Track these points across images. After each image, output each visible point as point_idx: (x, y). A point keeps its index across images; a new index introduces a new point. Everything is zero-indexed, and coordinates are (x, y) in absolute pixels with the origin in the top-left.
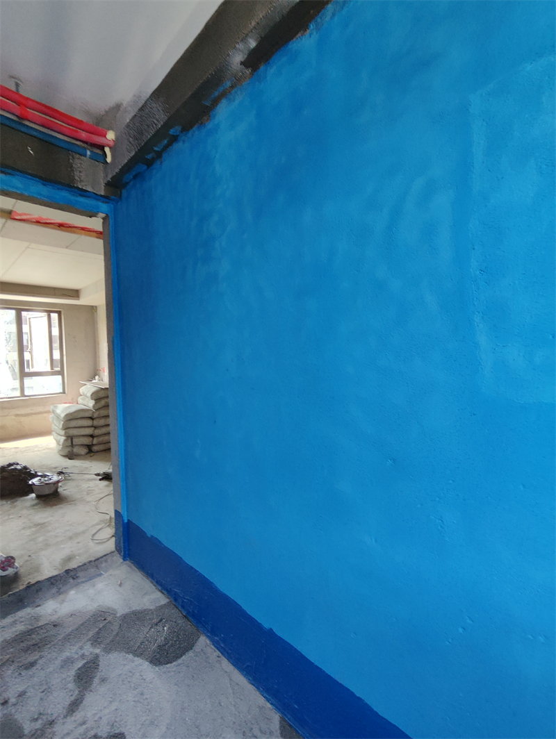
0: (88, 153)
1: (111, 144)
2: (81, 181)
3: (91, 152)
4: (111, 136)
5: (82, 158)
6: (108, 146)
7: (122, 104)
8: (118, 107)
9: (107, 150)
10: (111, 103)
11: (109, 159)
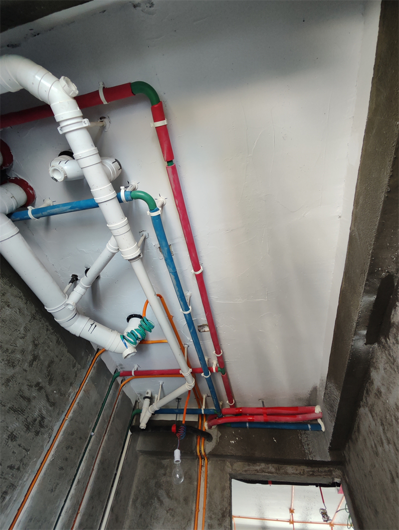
0: (309, 427)
1: (320, 415)
2: (311, 453)
3: (310, 425)
4: (318, 409)
5: (307, 432)
6: (319, 418)
7: (316, 387)
8: (315, 390)
9: (320, 421)
10: (309, 388)
11: (323, 429)
